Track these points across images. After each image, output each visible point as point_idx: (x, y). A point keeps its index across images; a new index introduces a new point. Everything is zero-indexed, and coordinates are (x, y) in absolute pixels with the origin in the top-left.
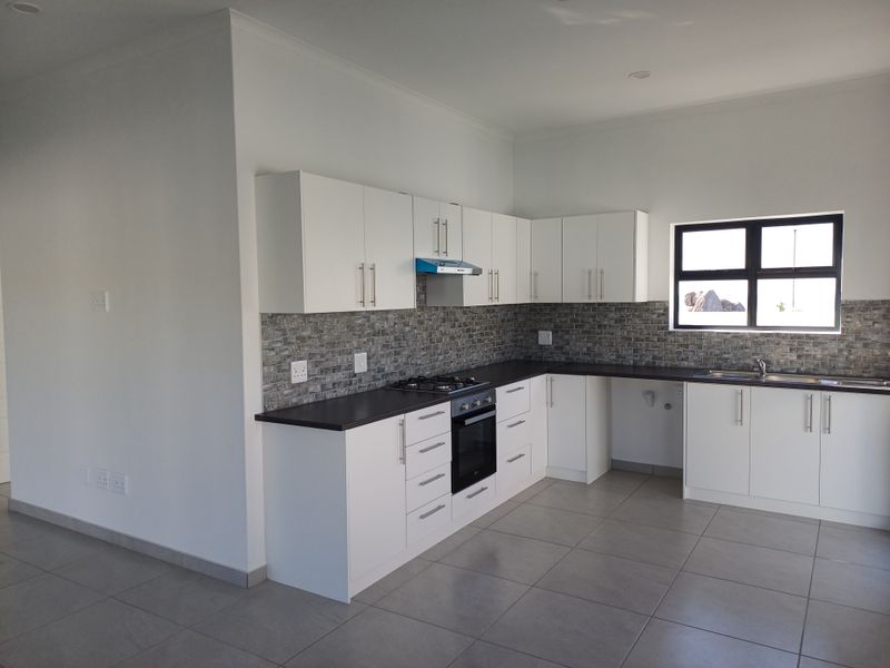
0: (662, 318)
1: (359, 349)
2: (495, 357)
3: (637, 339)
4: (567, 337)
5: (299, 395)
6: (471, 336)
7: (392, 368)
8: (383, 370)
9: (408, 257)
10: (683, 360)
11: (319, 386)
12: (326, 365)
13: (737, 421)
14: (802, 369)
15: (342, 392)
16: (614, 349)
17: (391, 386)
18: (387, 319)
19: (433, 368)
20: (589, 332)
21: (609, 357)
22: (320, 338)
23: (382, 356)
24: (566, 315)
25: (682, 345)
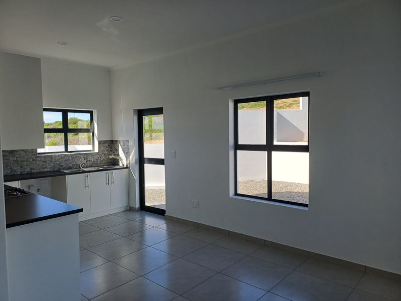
0: (34, 150)
13: (86, 187)
25: (43, 162)
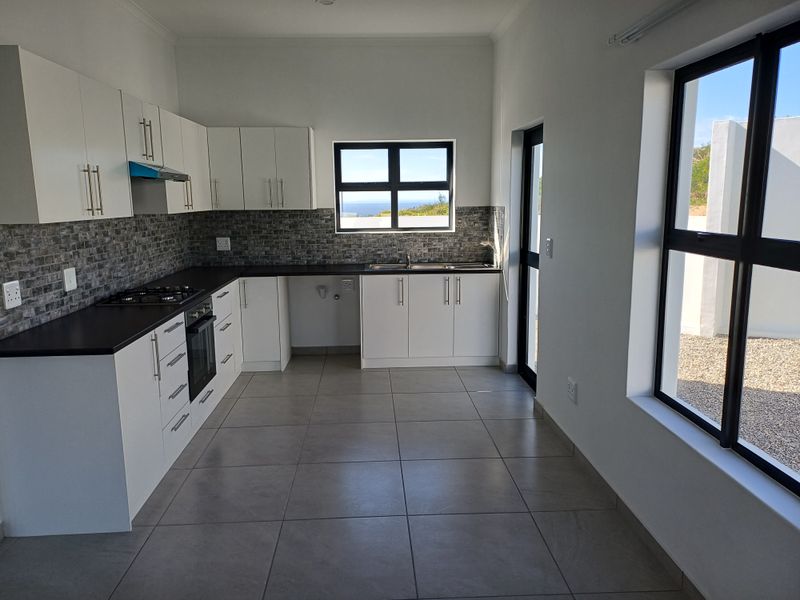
0: (330, 223)
1: (67, 264)
2: (178, 265)
3: (309, 242)
4: (246, 242)
5: (14, 322)
6: (158, 245)
7: (98, 283)
8: (90, 285)
9: (122, 160)
10: (347, 257)
11: (33, 309)
12: (37, 284)
13: (399, 302)
14: (432, 259)
15: (56, 313)
16: (289, 252)
17: (99, 302)
18: (88, 229)
19: (132, 280)
20: (267, 237)
21: (285, 259)
22: (28, 253)
23: (88, 270)
24: (243, 222)
25: (345, 246)
